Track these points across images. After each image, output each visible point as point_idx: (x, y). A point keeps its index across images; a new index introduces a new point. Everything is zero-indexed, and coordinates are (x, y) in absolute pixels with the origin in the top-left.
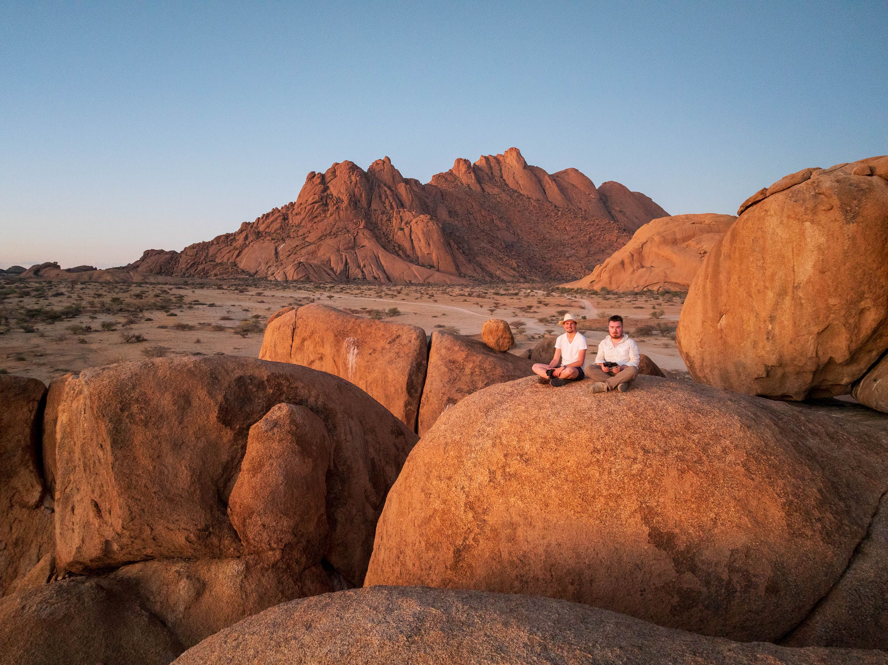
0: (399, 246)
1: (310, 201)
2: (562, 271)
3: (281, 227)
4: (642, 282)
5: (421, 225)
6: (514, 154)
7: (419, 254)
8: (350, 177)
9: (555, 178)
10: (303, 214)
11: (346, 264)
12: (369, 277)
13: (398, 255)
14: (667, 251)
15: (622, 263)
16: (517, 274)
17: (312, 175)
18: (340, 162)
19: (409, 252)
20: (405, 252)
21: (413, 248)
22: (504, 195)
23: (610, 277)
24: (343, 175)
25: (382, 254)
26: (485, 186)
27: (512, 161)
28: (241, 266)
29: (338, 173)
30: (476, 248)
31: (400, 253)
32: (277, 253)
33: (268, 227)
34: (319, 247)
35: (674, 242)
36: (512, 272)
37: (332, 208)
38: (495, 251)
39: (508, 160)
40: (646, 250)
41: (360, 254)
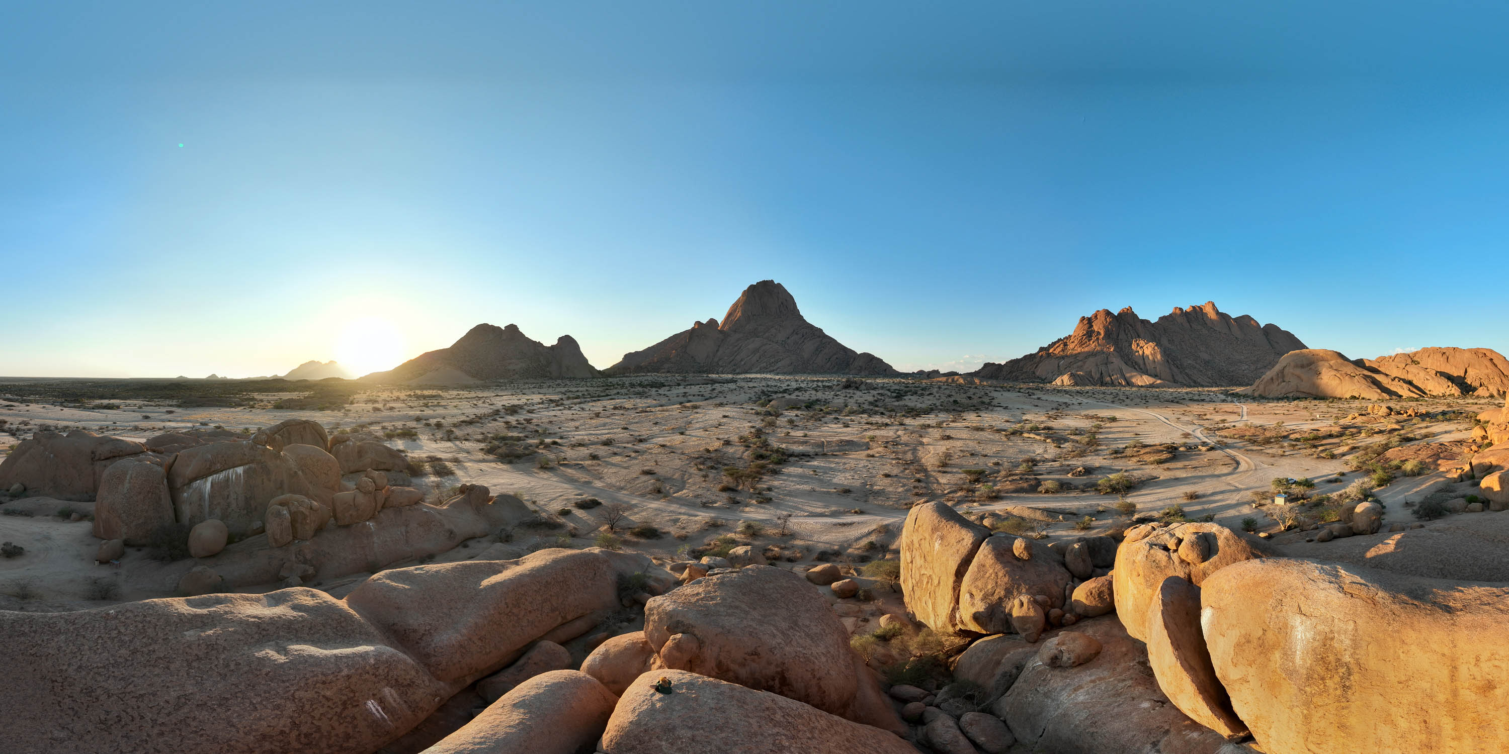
0: (1136, 363)
1: (1080, 335)
2: (1240, 379)
3: (1063, 350)
4: (1284, 391)
5: (1150, 349)
6: (1211, 305)
7: (1148, 368)
8: (1106, 319)
9: (1236, 319)
10: (1076, 342)
11: (1102, 374)
12: (1116, 382)
13: (1135, 368)
14: (1298, 371)
15: (1272, 379)
16: (1211, 381)
17: (1083, 318)
18: (1100, 309)
19: (1142, 366)
20: (1139, 366)
21: (1145, 364)
22: (1204, 330)
23: (1265, 388)
24: (1101, 318)
25: (1124, 367)
26: (1193, 325)
27: (1209, 310)
28: (1037, 374)
29: (1098, 317)
30: (1185, 364)
31: (1136, 367)
32: (1059, 366)
33: (1055, 350)
34: (1085, 363)
35: (1302, 367)
36: (1208, 380)
37: (1094, 338)
38: (1198, 366)
39: (1207, 309)
40: (1286, 370)
41: (1110, 367)
